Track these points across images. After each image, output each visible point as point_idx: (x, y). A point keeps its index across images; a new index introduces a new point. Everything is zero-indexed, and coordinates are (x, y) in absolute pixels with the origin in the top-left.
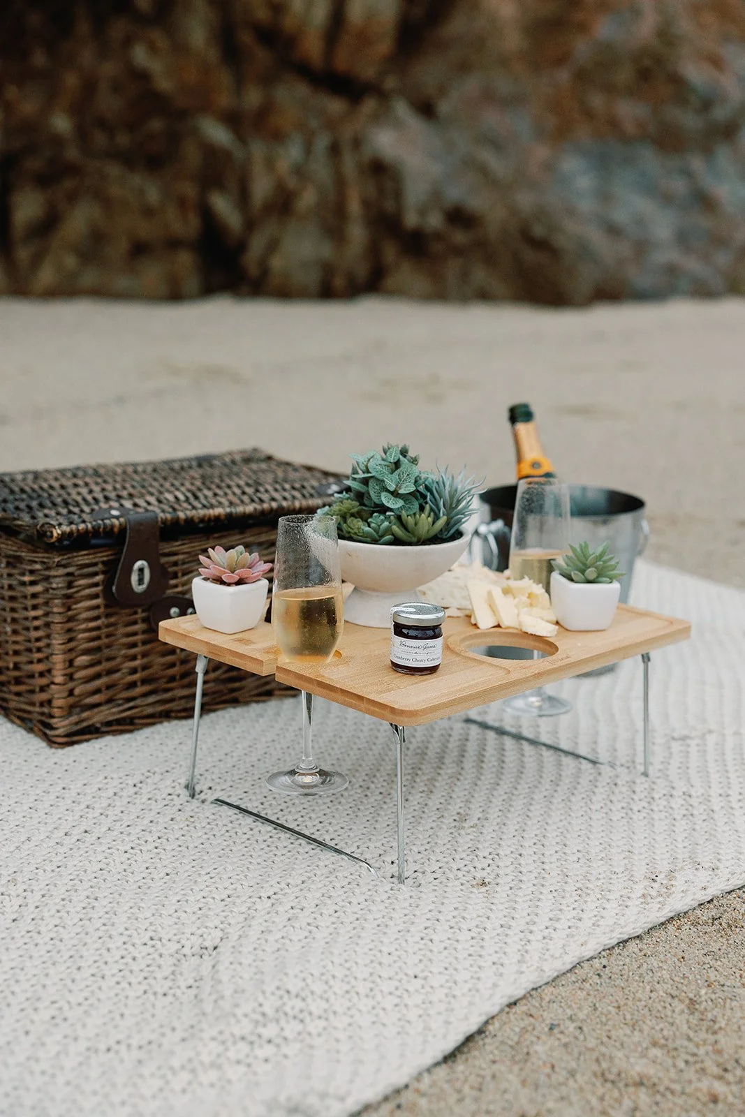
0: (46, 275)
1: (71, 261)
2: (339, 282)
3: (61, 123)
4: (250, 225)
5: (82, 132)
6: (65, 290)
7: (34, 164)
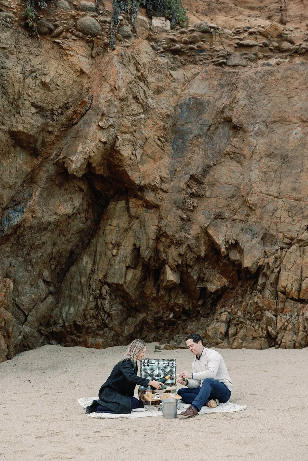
0: (235, 344)
1: (240, 341)
2: (297, 345)
3: (239, 313)
4: (277, 333)
5: (244, 315)
6: (240, 347)
7: (235, 322)
